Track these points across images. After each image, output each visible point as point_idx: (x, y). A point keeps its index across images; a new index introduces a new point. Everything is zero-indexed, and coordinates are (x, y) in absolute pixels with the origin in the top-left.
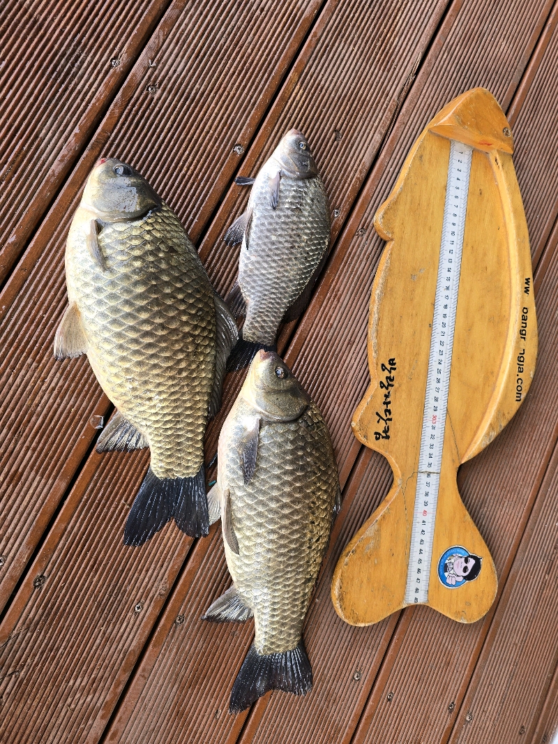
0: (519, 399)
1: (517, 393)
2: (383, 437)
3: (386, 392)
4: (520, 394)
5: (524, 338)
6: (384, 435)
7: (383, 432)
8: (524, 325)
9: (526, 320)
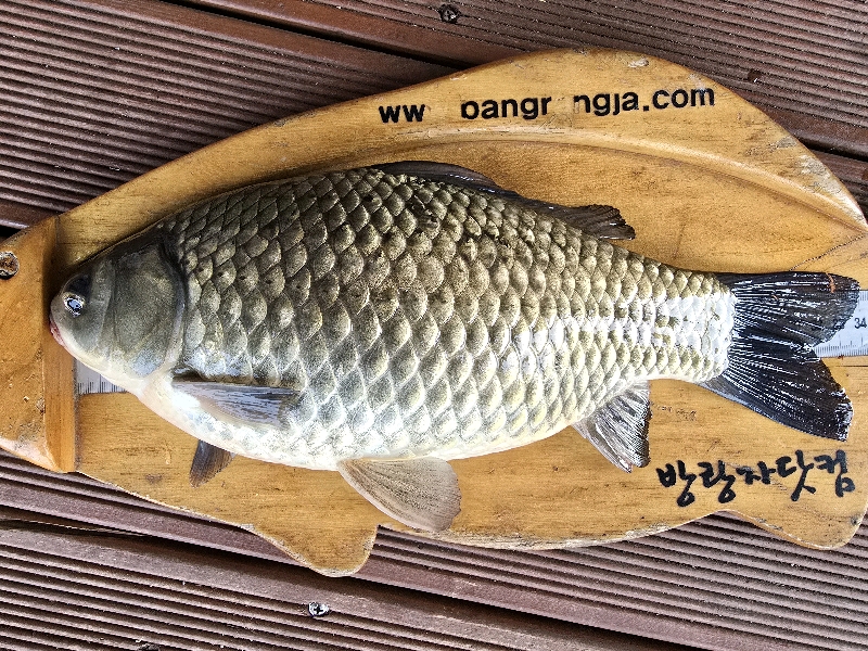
0: (707, 96)
1: (693, 104)
2: (844, 470)
3: (740, 479)
4: (694, 92)
5: (545, 101)
6: (837, 468)
7: (831, 471)
8: (510, 107)
9: (495, 103)
